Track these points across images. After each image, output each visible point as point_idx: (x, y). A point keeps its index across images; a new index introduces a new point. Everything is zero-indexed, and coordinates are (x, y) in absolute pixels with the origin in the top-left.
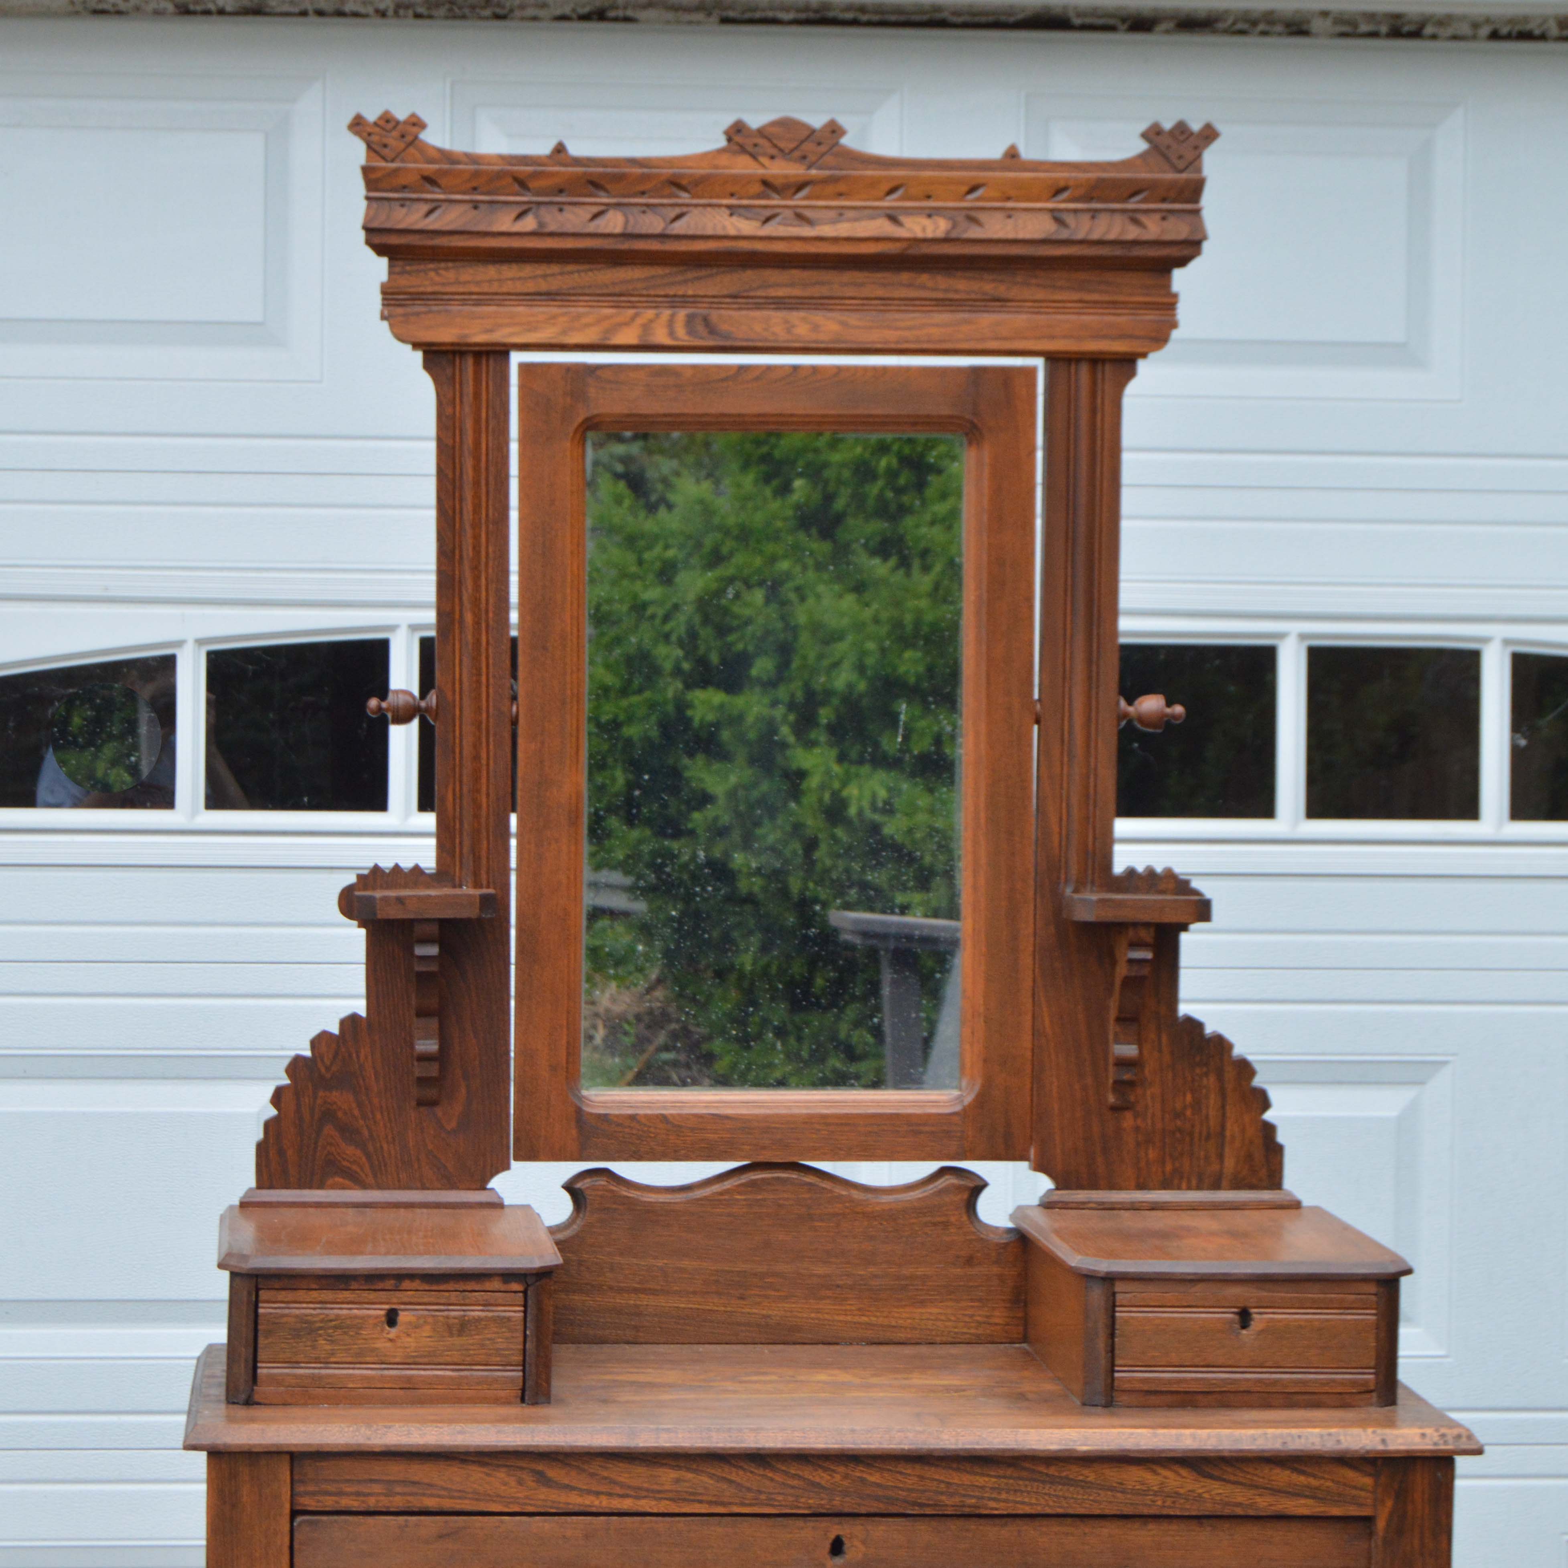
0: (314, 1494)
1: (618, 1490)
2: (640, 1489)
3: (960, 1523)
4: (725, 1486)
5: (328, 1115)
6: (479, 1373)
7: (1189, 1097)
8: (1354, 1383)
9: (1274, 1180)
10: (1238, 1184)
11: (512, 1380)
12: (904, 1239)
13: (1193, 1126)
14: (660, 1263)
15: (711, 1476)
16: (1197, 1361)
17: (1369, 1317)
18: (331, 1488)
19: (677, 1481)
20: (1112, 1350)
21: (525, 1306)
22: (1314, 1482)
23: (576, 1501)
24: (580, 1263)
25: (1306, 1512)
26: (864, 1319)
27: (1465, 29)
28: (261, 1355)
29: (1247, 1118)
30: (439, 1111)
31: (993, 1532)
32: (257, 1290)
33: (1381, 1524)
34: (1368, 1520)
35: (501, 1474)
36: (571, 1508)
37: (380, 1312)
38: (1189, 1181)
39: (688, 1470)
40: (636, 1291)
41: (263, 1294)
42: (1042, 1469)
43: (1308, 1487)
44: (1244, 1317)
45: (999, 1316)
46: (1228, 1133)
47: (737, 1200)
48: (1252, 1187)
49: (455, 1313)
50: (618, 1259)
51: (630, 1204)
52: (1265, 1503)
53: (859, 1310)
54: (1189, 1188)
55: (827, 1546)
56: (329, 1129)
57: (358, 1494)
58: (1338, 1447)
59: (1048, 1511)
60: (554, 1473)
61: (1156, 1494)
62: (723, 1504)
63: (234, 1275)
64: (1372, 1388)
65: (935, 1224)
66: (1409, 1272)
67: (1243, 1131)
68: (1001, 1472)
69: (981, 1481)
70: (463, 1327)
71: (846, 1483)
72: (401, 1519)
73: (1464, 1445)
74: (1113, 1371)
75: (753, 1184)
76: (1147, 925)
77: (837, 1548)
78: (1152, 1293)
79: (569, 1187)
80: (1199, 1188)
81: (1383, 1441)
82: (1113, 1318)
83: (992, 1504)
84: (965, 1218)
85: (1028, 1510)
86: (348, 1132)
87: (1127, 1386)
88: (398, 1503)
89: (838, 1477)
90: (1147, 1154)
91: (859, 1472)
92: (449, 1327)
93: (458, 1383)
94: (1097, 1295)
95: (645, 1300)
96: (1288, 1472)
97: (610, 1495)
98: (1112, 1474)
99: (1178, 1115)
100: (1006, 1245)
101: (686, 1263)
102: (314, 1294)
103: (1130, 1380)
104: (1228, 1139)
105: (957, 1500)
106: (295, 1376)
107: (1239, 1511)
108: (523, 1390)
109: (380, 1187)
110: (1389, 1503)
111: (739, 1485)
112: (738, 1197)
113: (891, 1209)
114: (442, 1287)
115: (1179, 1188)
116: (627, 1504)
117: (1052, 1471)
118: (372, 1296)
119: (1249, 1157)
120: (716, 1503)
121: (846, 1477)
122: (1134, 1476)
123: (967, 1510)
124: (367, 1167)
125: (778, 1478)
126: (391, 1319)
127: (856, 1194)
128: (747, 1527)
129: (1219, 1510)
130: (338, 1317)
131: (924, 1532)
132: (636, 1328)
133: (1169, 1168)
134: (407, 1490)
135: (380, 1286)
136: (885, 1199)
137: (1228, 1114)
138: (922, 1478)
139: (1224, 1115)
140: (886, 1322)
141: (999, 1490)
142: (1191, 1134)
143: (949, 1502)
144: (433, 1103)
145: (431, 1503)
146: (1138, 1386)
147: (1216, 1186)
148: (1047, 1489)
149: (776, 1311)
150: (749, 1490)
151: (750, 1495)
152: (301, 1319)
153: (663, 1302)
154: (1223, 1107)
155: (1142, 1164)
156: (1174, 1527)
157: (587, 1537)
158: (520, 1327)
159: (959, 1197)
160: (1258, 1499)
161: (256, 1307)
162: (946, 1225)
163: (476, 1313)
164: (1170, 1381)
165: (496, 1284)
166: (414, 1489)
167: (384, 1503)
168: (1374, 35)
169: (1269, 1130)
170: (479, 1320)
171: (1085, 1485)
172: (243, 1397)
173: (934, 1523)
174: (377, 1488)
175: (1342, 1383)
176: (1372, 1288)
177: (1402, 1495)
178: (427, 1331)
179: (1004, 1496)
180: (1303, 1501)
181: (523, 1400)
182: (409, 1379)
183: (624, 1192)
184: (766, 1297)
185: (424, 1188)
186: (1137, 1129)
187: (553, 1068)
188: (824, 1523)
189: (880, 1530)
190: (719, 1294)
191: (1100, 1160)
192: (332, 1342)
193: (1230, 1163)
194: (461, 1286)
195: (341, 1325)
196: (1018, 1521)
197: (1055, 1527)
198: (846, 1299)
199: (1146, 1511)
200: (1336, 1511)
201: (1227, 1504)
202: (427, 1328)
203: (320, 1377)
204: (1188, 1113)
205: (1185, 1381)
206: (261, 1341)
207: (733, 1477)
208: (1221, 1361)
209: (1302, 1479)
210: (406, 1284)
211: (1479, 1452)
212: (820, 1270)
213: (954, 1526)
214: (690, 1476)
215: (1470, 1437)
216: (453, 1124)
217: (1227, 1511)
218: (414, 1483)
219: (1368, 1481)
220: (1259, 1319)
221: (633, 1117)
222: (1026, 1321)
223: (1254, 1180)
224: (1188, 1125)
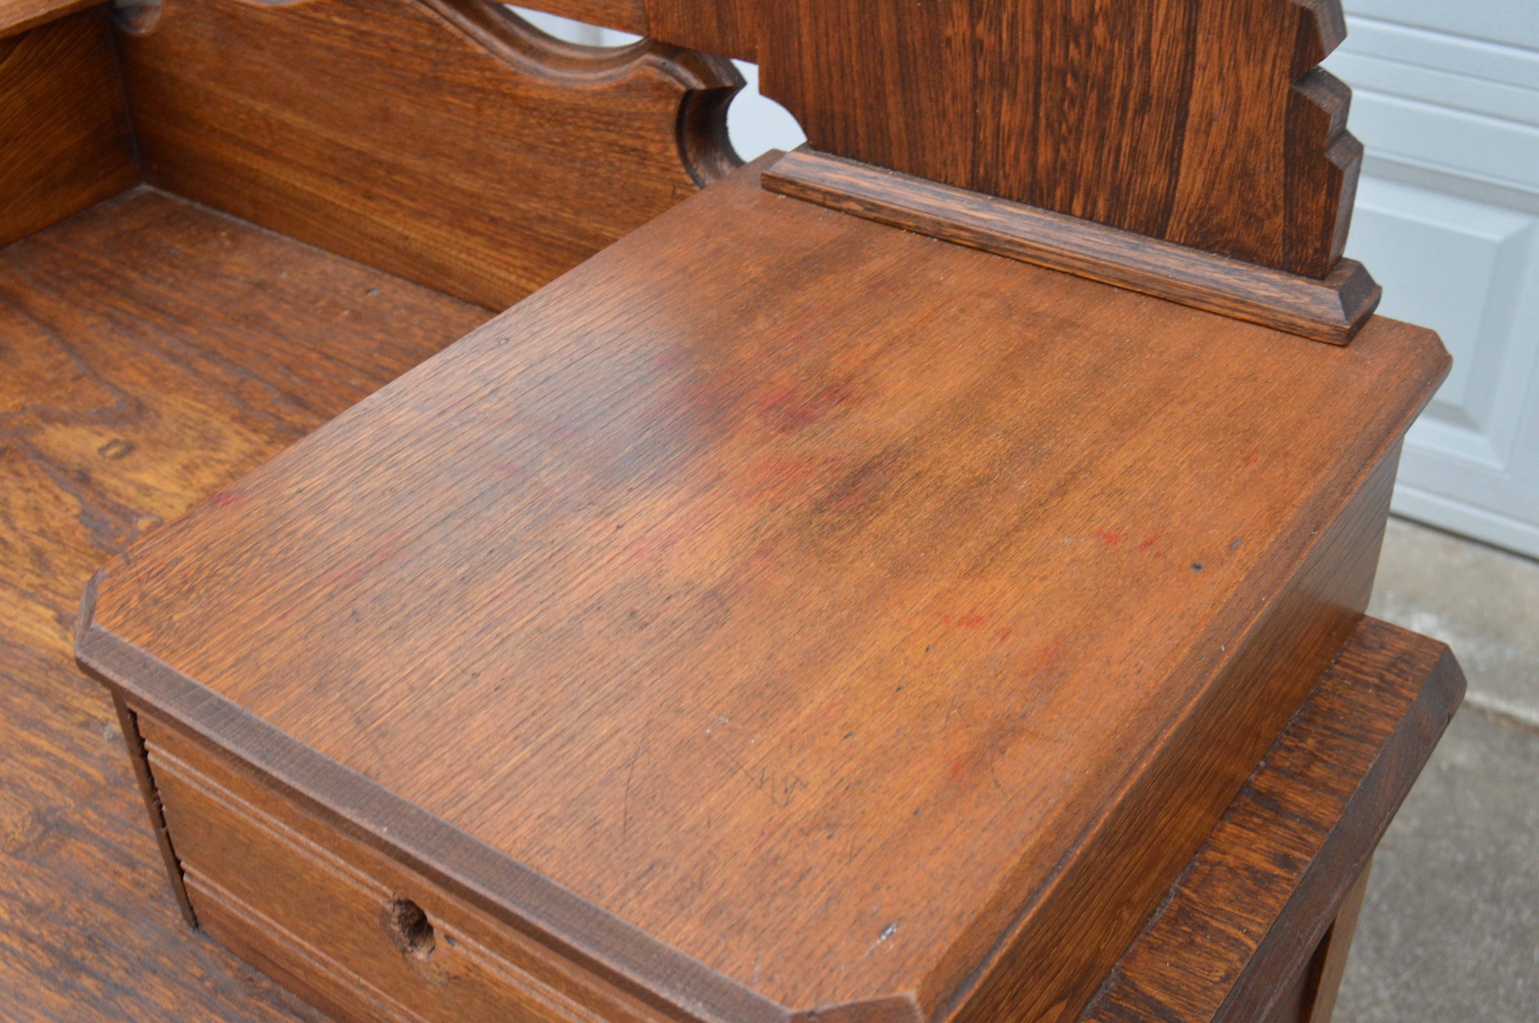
10: (1207, 238)
12: (578, 165)
13: (1109, 68)
14: (260, 107)
29: (1248, 76)
38: (1090, 200)
40: (242, 143)
46: (1194, 106)
47: (334, 24)
48: (1243, 255)
53: (525, 269)
54: (1089, 216)
65: (625, 150)
67: (1236, 110)
80: (1112, 221)
84: (673, 151)
87: (214, 915)
90: (997, 114)
99: (1073, 32)
104: (1192, 120)
112: (336, 20)
113: (552, 102)
115: (1066, 211)
119: (1245, 178)
137: (1200, 59)
139: (1190, 55)
142: (1104, 88)
147: (1155, 227)
149: (415, 233)
153: (275, 171)
154: (1190, 34)
155: (986, 133)
159: (660, 106)
184: (400, 205)
186: (976, 46)
190: (338, 180)
191: (893, 102)
193: (1194, 180)
198: (504, 244)
204: (1100, 30)
212: (464, 182)
223: (1250, 240)
224: (1096, 67)
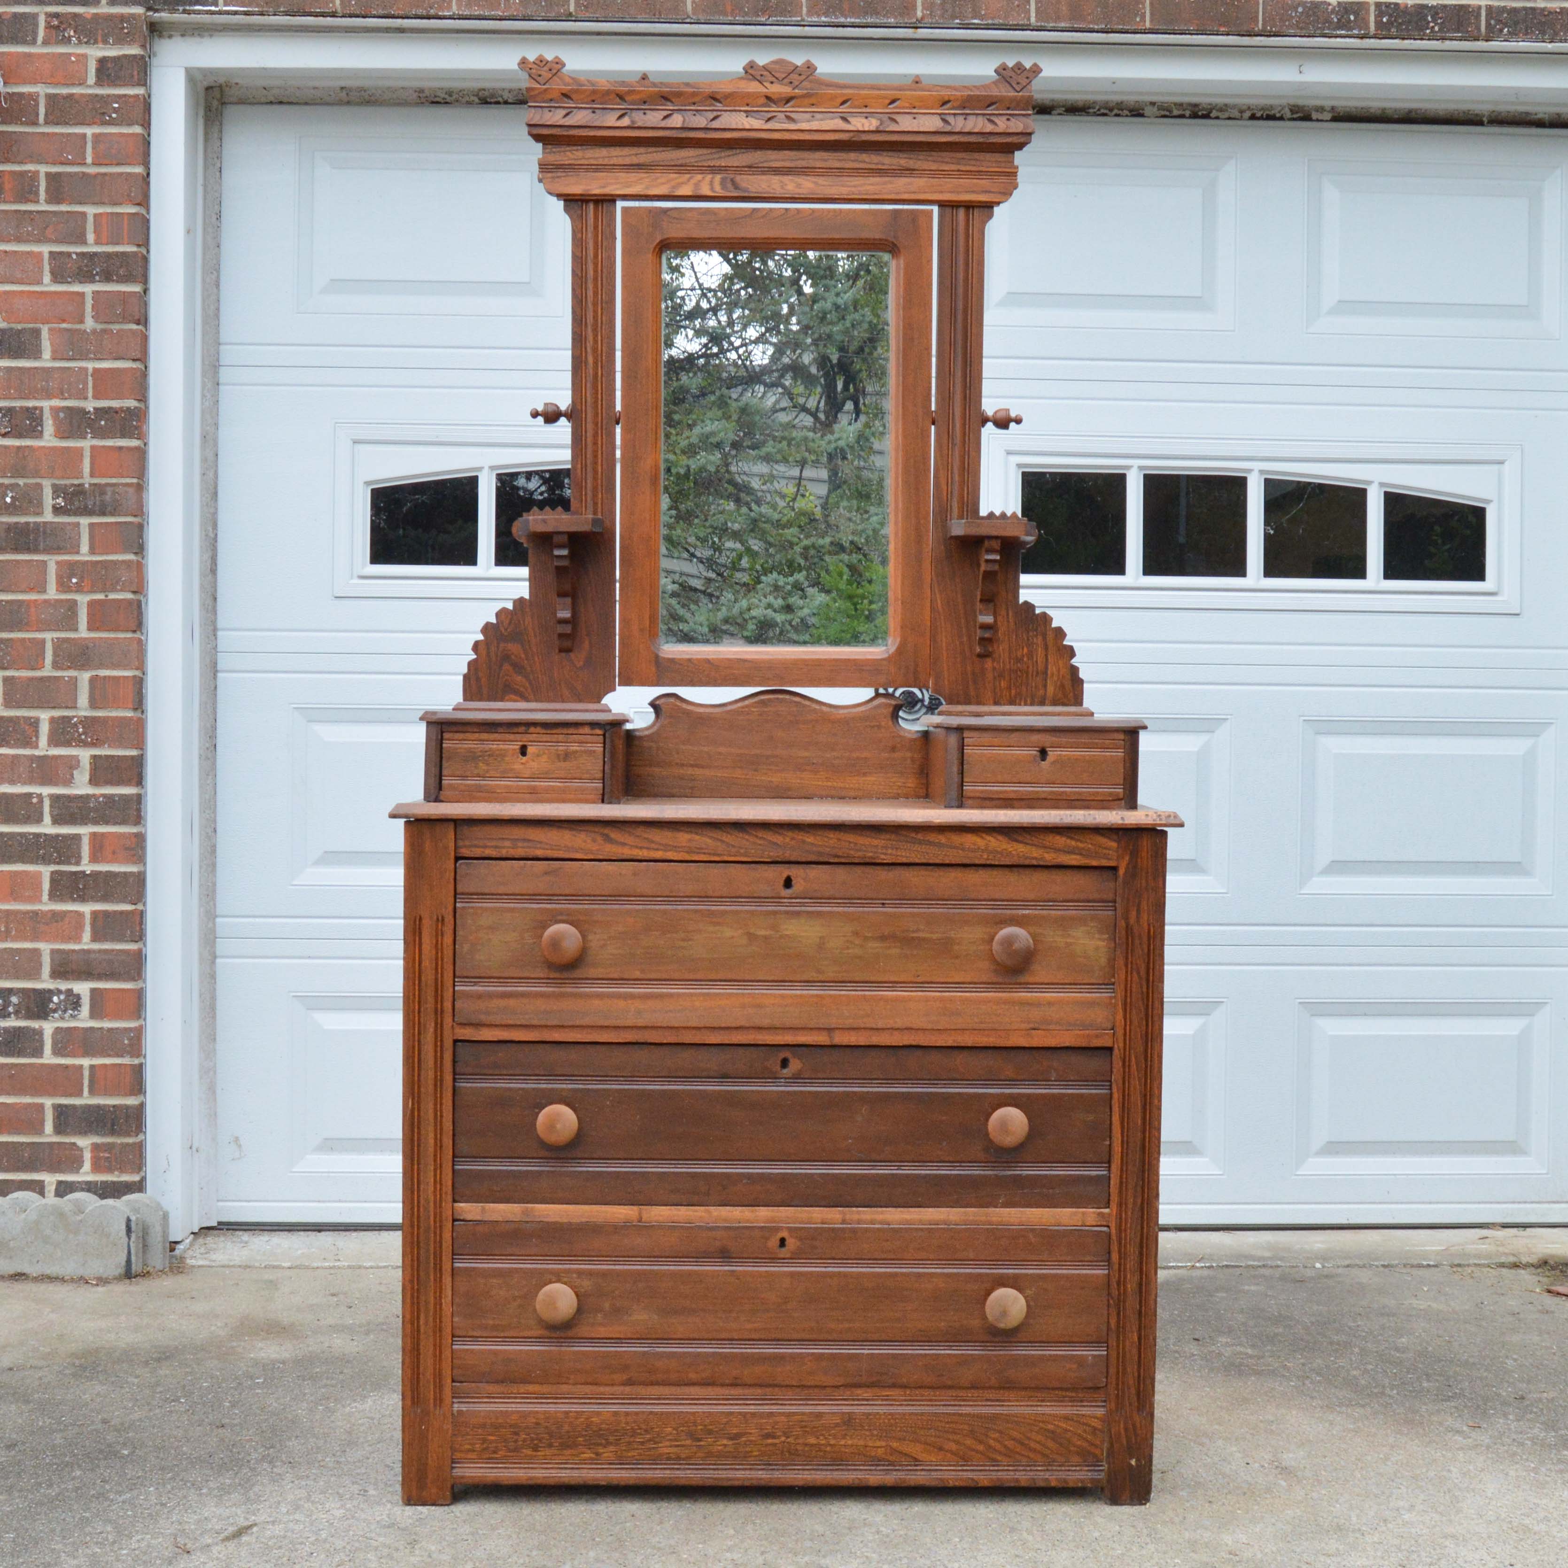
0: (470, 846)
1: (653, 845)
2: (666, 845)
3: (862, 868)
4: (719, 844)
5: (506, 657)
6: (576, 784)
7: (1025, 650)
8: (1111, 794)
9: (1078, 700)
10: (1055, 703)
11: (596, 789)
12: (854, 736)
13: (1028, 667)
14: (706, 749)
15: (711, 838)
16: (1015, 780)
17: (1120, 754)
18: (481, 843)
19: (690, 840)
20: (962, 773)
21: (604, 743)
22: (1080, 845)
23: (627, 852)
24: (658, 749)
25: (1074, 863)
26: (829, 784)
27: (1236, 113)
28: (445, 772)
29: (1061, 663)
30: (572, 655)
31: (883, 874)
32: (442, 732)
33: (1121, 872)
34: (1114, 869)
35: (583, 836)
36: (624, 857)
37: (516, 746)
38: (1026, 699)
39: (697, 834)
40: (692, 766)
41: (446, 735)
42: (913, 835)
43: (1077, 848)
44: (1043, 753)
45: (911, 782)
46: (1049, 672)
48: (1064, 704)
49: (562, 748)
50: (682, 747)
51: (688, 713)
52: (1050, 858)
53: (826, 778)
54: (1026, 704)
55: (782, 882)
56: (506, 666)
57: (496, 847)
58: (1094, 822)
59: (917, 861)
60: (614, 834)
61: (983, 851)
62: (718, 855)
63: (429, 723)
64: (1121, 796)
65: (873, 727)
66: (1145, 728)
67: (1059, 671)
68: (888, 836)
69: (875, 842)
70: (567, 756)
71: (793, 842)
72: (522, 862)
73: (1172, 821)
74: (962, 786)
75: (763, 702)
76: (997, 538)
77: (788, 883)
78: (986, 737)
79: (653, 704)
80: (1032, 704)
81: (1122, 818)
82: (963, 753)
83: (883, 856)
84: (890, 723)
85: (904, 860)
86: (518, 667)
87: (972, 795)
88: (520, 852)
89: (788, 840)
90: (1000, 684)
91: (800, 836)
92: (558, 756)
93: (564, 791)
94: (953, 740)
95: (698, 772)
96: (1064, 839)
97: (648, 848)
98: (957, 839)
99: (1019, 660)
100: (915, 740)
101: (722, 749)
102: (477, 735)
103: (972, 791)
104: (1049, 675)
105: (860, 854)
106: (465, 785)
107: (1035, 862)
108: (603, 795)
109: (536, 701)
110: (1127, 858)
111: (728, 844)
112: (755, 710)
113: (845, 718)
114: (554, 731)
115: (1019, 704)
116: (659, 855)
117: (920, 836)
118: (512, 737)
119: (1062, 686)
120: (714, 855)
121: (792, 839)
122: (970, 840)
123: (867, 860)
124: (529, 690)
125: (752, 839)
126: (523, 751)
127: (824, 708)
128: (733, 869)
129: (1022, 862)
130: (490, 749)
131: (841, 873)
132: (692, 788)
133: (1013, 692)
134: (526, 844)
135: (516, 730)
136: (841, 711)
137: (1049, 662)
138: (839, 840)
139: (1047, 660)
140: (842, 785)
141: (886, 848)
142: (1027, 673)
143: (857, 856)
144: (568, 650)
145: (539, 853)
146: (978, 795)
147: (1042, 703)
148: (917, 847)
149: (776, 779)
150: (733, 846)
151: (733, 850)
152: (470, 750)
153: (707, 772)
154: (1046, 656)
155: (998, 690)
156: (995, 872)
157: (635, 874)
158: (601, 757)
159: (887, 710)
160: (1046, 855)
161: (441, 744)
162: (879, 727)
163: (575, 747)
164: (997, 792)
165: (587, 730)
166: (530, 844)
167: (512, 853)
168: (1182, 116)
169: (1075, 670)
170: (576, 752)
171: (939, 845)
172: (433, 797)
173: (848, 868)
174: (507, 843)
175: (1103, 794)
176: (1122, 736)
177: (1134, 854)
178: (544, 758)
179: (890, 851)
180: (1074, 856)
181: (603, 802)
182: (534, 788)
183: (684, 706)
184: (771, 770)
185: (563, 701)
186: (994, 668)
187: (642, 630)
188: (781, 867)
189: (814, 872)
190: (741, 767)
191: (971, 687)
192: (488, 765)
193: (1051, 689)
194: (565, 731)
195: (492, 754)
196: (899, 868)
197: (923, 872)
198: (818, 771)
199: (977, 862)
200: (1094, 863)
201: (1026, 858)
202: (545, 756)
203: (480, 786)
204: (1025, 659)
205: (1006, 792)
206: (445, 764)
207: (724, 838)
208: (1029, 780)
209: (1073, 843)
210: (532, 729)
211: (1181, 825)
212: (803, 754)
213: (859, 870)
214: (697, 837)
215: (1176, 816)
216: (581, 663)
217: (1027, 862)
218: (529, 841)
219: (1114, 845)
220: (1052, 754)
221: (689, 660)
222: (927, 786)
223: (1065, 701)
224: (1025, 667)
